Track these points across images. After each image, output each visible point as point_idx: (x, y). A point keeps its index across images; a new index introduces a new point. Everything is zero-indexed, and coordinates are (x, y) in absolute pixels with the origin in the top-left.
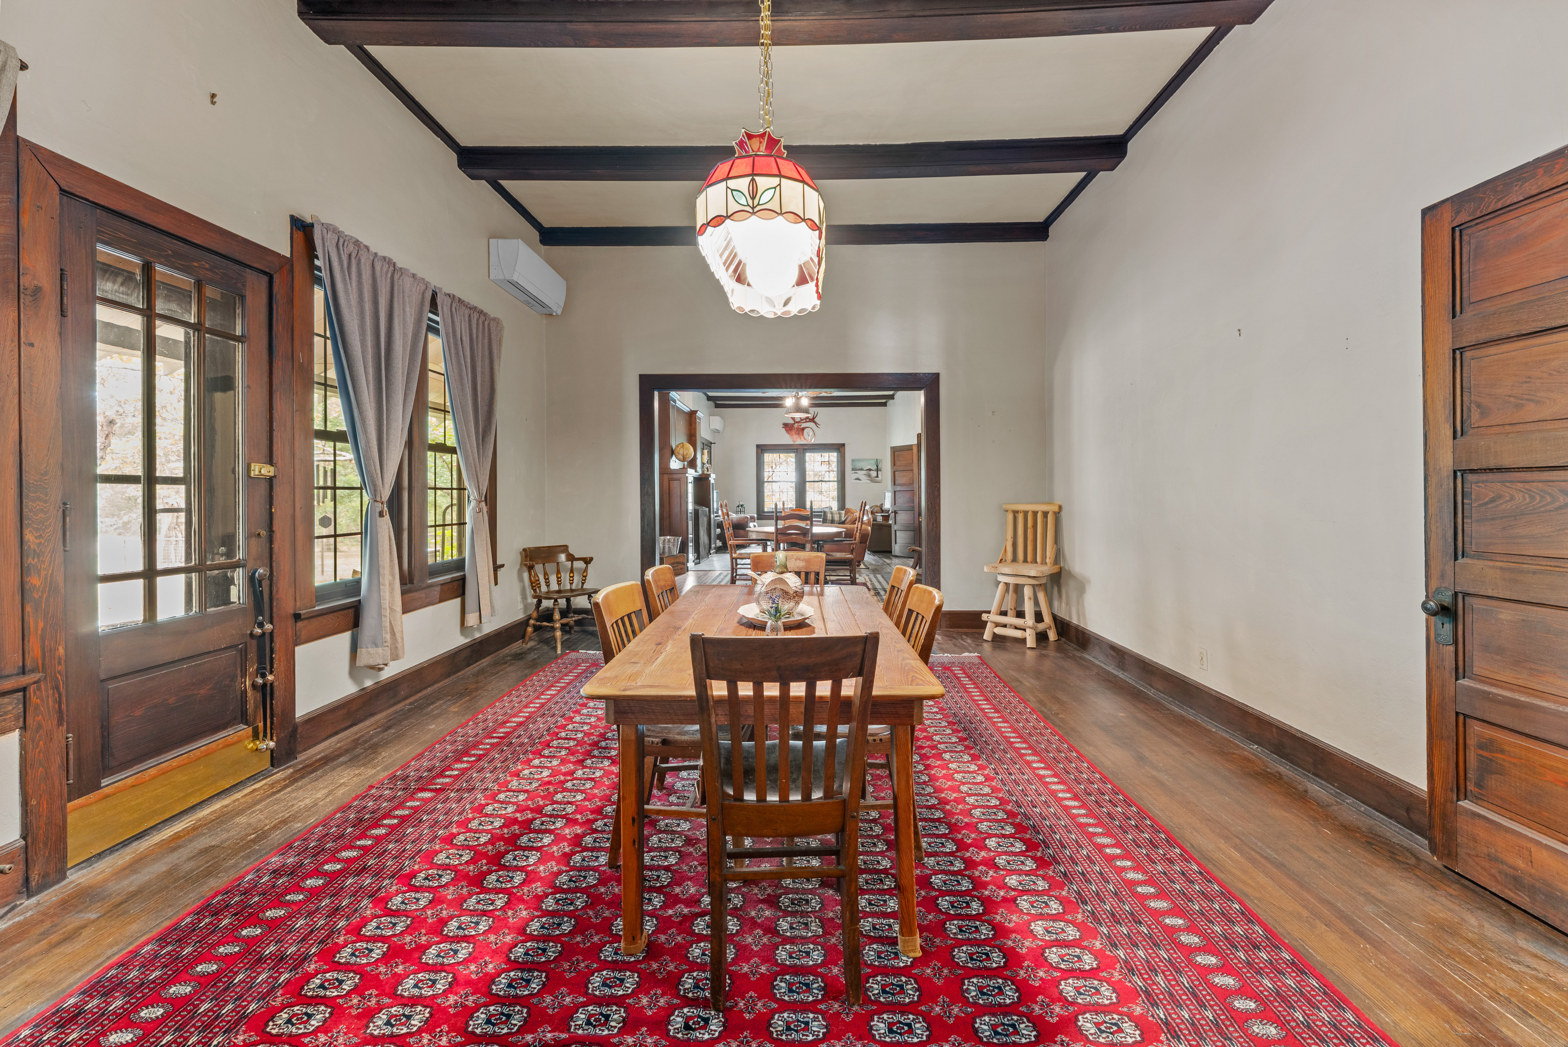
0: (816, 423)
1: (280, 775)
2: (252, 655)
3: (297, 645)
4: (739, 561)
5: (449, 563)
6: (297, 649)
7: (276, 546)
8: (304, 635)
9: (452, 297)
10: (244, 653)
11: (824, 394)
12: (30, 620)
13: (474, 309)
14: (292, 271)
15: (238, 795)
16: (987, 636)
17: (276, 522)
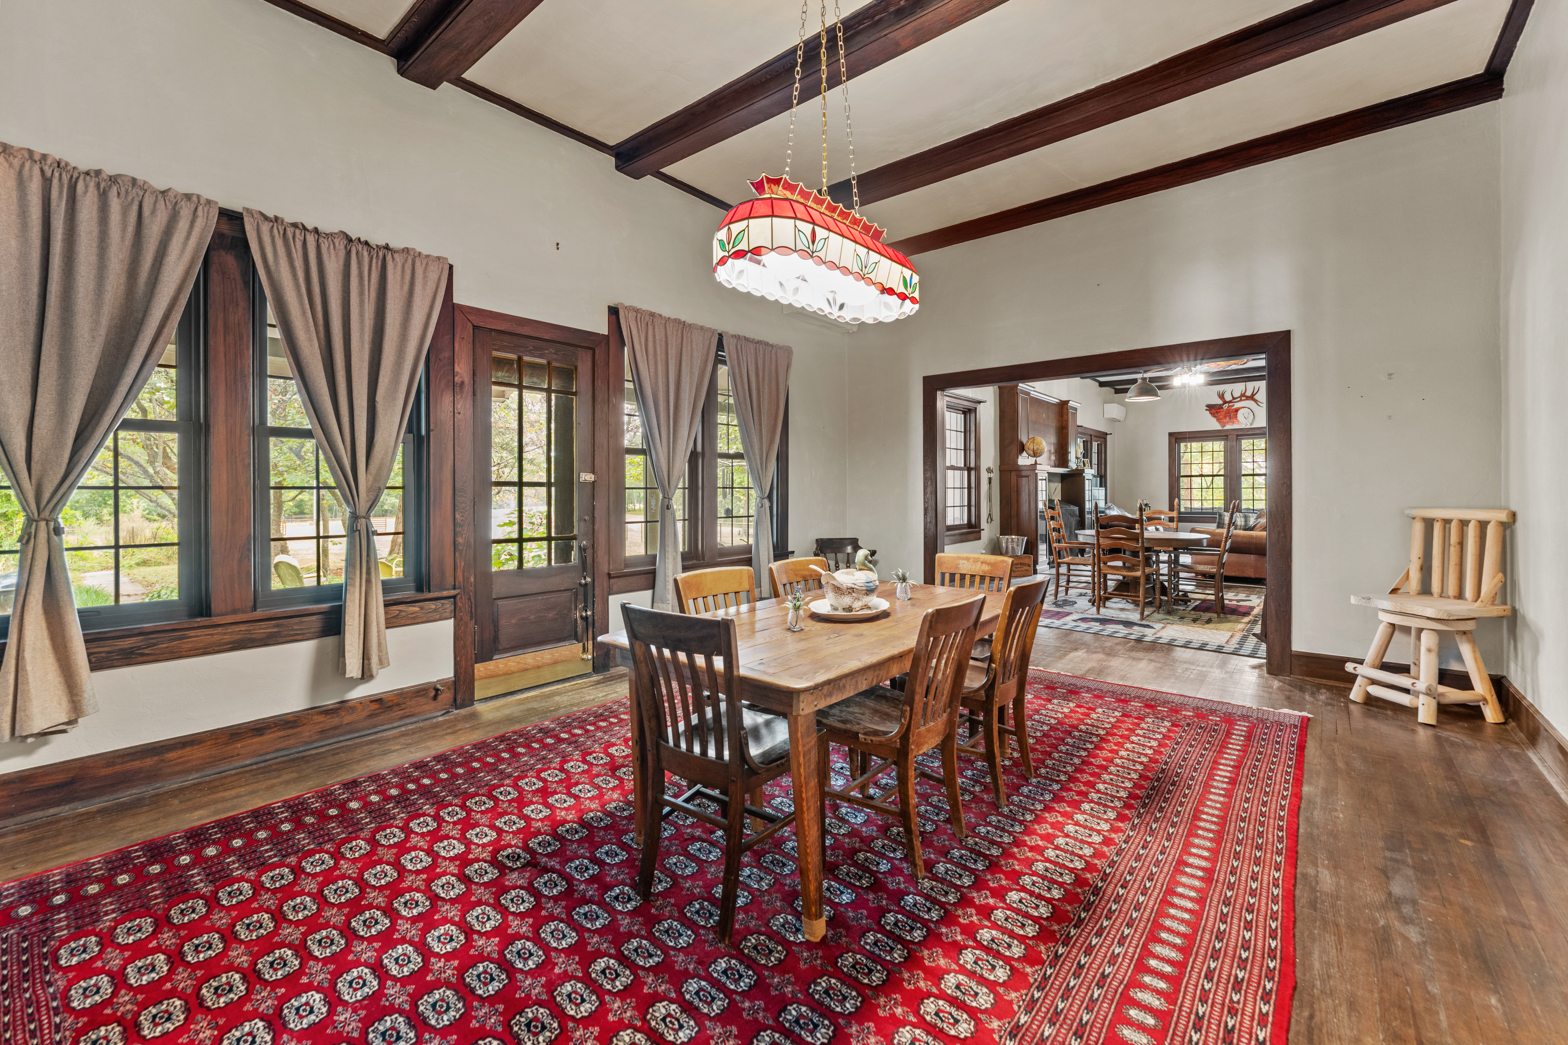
0: (1256, 401)
1: (595, 678)
2: (581, 597)
3: (610, 594)
4: (1072, 567)
5: (739, 547)
6: (610, 597)
7: (596, 527)
8: (615, 588)
9: (738, 337)
10: (576, 594)
11: (1234, 367)
12: (458, 561)
13: (759, 342)
14: (608, 343)
15: (567, 684)
16: (1356, 694)
17: (596, 511)
